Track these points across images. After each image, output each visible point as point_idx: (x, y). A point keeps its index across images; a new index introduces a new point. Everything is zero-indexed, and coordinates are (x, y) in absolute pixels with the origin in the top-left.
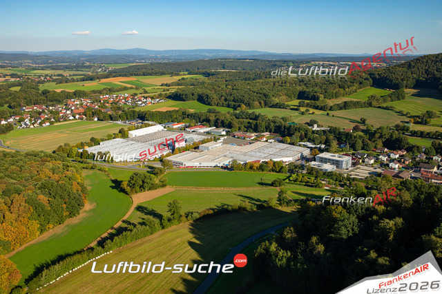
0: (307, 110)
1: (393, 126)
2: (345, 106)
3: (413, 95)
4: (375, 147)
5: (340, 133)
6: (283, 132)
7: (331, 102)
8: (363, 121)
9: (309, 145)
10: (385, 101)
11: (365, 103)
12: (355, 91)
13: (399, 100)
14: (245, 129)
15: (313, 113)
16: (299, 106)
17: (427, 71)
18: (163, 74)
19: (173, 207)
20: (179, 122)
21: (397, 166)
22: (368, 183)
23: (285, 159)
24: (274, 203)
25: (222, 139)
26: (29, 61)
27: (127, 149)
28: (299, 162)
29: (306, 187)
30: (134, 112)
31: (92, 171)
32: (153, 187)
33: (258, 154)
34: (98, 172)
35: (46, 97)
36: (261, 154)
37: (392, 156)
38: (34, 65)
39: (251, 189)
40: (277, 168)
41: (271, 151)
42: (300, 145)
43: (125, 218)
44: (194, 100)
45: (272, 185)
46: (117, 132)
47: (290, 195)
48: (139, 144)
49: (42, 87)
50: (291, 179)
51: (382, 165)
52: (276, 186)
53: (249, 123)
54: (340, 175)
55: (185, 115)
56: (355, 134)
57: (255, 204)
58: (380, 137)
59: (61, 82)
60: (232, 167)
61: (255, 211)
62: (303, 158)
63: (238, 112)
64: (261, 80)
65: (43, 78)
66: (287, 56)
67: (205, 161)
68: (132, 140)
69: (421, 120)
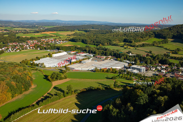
0: (127, 47)
1: (163, 54)
2: (143, 45)
3: (171, 41)
4: (156, 63)
5: (141, 57)
6: (117, 56)
7: (137, 44)
8: (151, 52)
9: (128, 61)
10: (160, 44)
11: (151, 44)
12: (147, 39)
13: (166, 43)
14: (101, 54)
15: (130, 48)
16: (124, 45)
17: (177, 31)
18: (67, 30)
19: (69, 88)
20: (73, 51)
21: (164, 71)
22: (152, 79)
23: (117, 68)
24: (112, 87)
25: (91, 58)
26: (12, 24)
27: (51, 62)
28: (123, 69)
29: (126, 80)
30: (55, 46)
31: (36, 71)
32: (61, 79)
33: (106, 65)
34: (39, 71)
35: (19, 39)
36: (107, 65)
37: (163, 67)
38: (14, 26)
39: (103, 80)
40: (114, 71)
41: (112, 64)
42: (124, 62)
43: (49, 92)
44: (80, 42)
45: (112, 78)
46: (47, 54)
47: (119, 83)
48: (57, 60)
49: (17, 35)
50: (120, 76)
51: (158, 71)
52: (113, 79)
53: (103, 52)
54: (140, 75)
55: (76, 48)
56: (147, 58)
57: (104, 87)
58: (157, 59)
59: (25, 33)
60: (95, 71)
61: (104, 90)
62: (125, 67)
63: (98, 47)
64: (108, 34)
65: (18, 31)
66: (119, 24)
67: (84, 68)
68: (54, 58)
69: (175, 52)
